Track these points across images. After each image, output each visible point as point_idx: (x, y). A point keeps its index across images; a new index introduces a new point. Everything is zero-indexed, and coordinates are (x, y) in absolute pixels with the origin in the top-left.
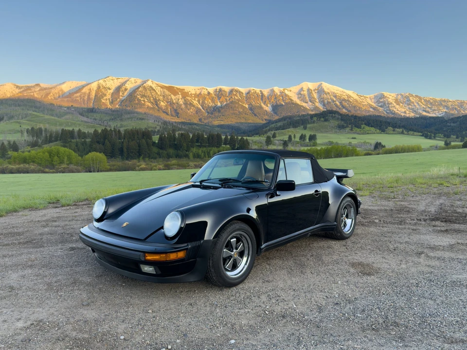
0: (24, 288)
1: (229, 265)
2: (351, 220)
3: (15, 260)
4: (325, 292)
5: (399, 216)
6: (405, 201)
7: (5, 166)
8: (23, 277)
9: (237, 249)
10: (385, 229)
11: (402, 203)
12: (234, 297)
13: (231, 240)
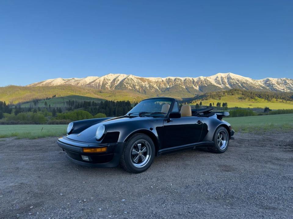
2: (225, 141)
5: (263, 143)
6: (271, 136)
7: (54, 121)
9: (141, 150)
10: (251, 149)
13: (138, 145)
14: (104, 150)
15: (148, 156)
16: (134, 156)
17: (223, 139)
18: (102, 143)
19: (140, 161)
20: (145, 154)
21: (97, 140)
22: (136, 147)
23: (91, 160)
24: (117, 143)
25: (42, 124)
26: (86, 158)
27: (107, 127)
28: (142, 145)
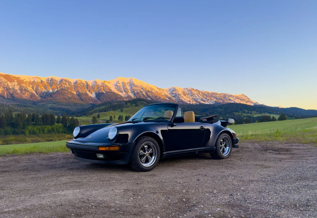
1: (143, 159)
9: (148, 151)
13: (145, 147)
14: (117, 148)
15: (153, 157)
16: (142, 156)
17: (225, 146)
18: (115, 142)
19: (147, 161)
20: (151, 155)
21: (109, 140)
22: (143, 149)
23: (106, 157)
24: (128, 143)
26: (101, 156)
27: (119, 129)
28: (148, 147)
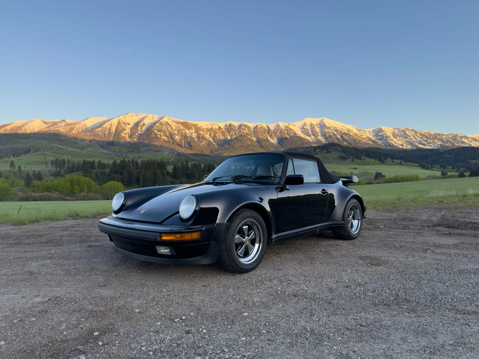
0: (43, 273)
1: (241, 251)
2: (357, 221)
3: (35, 254)
4: (335, 278)
5: (403, 223)
6: (408, 213)
7: (29, 194)
8: (43, 265)
9: (248, 236)
10: (391, 233)
11: (406, 215)
12: (247, 281)
13: (244, 227)
14: (195, 236)
15: (257, 245)
16: (238, 245)
17: (354, 218)
18: (192, 224)
19: (246, 254)
20: (253, 242)
21: (182, 220)
23: (174, 253)
24: (215, 225)
25: (6, 201)
26: (164, 250)
28: (248, 228)
